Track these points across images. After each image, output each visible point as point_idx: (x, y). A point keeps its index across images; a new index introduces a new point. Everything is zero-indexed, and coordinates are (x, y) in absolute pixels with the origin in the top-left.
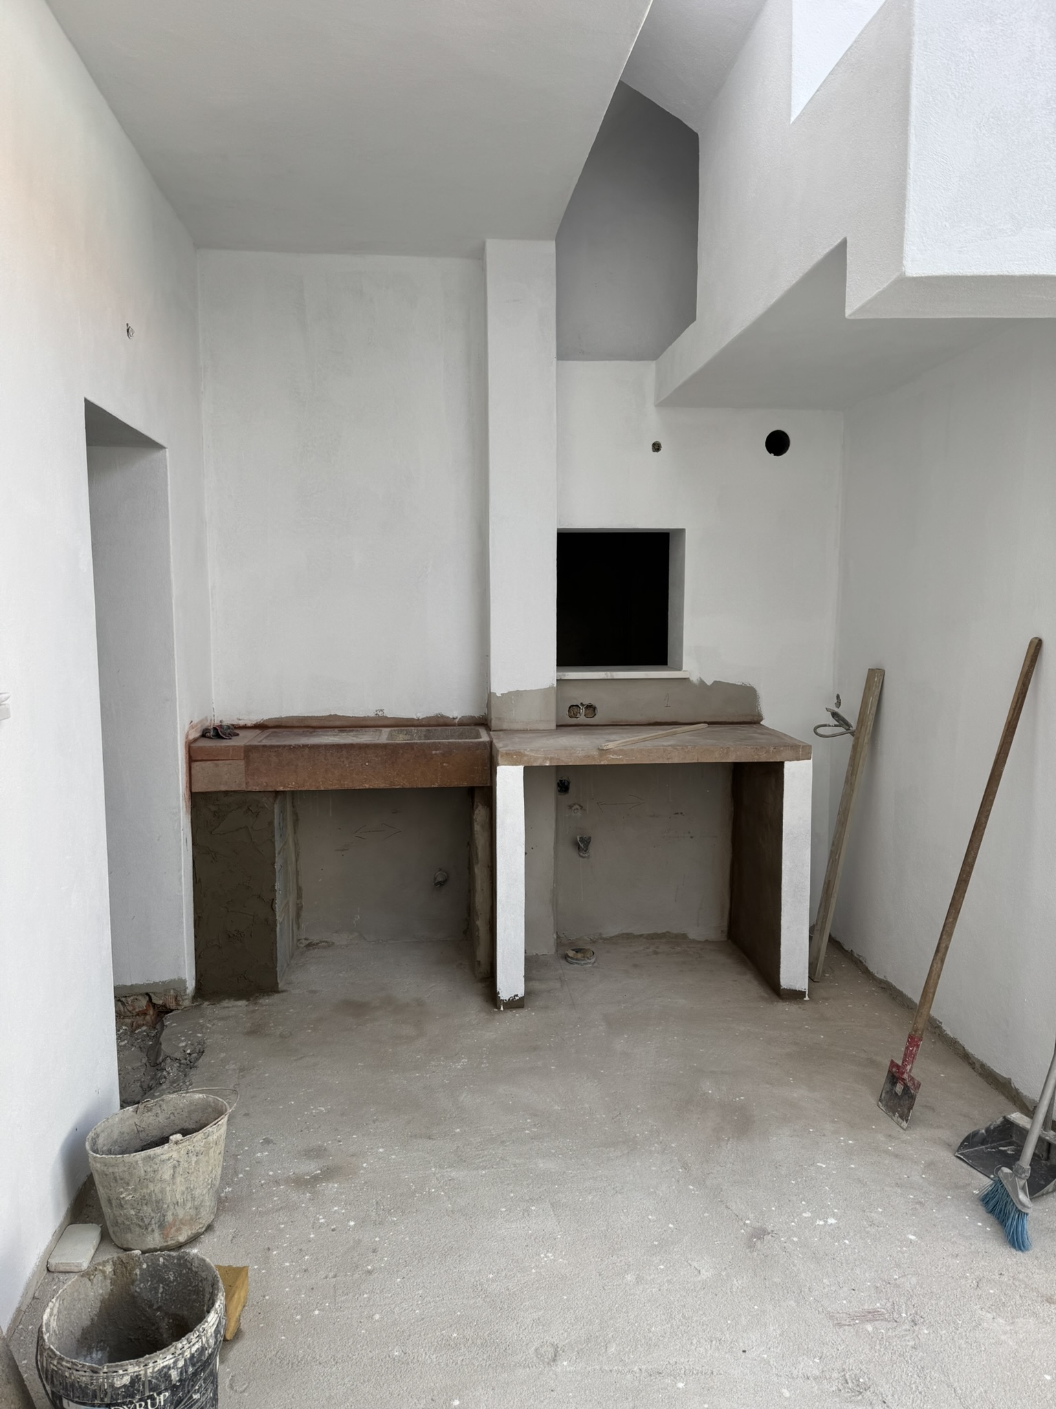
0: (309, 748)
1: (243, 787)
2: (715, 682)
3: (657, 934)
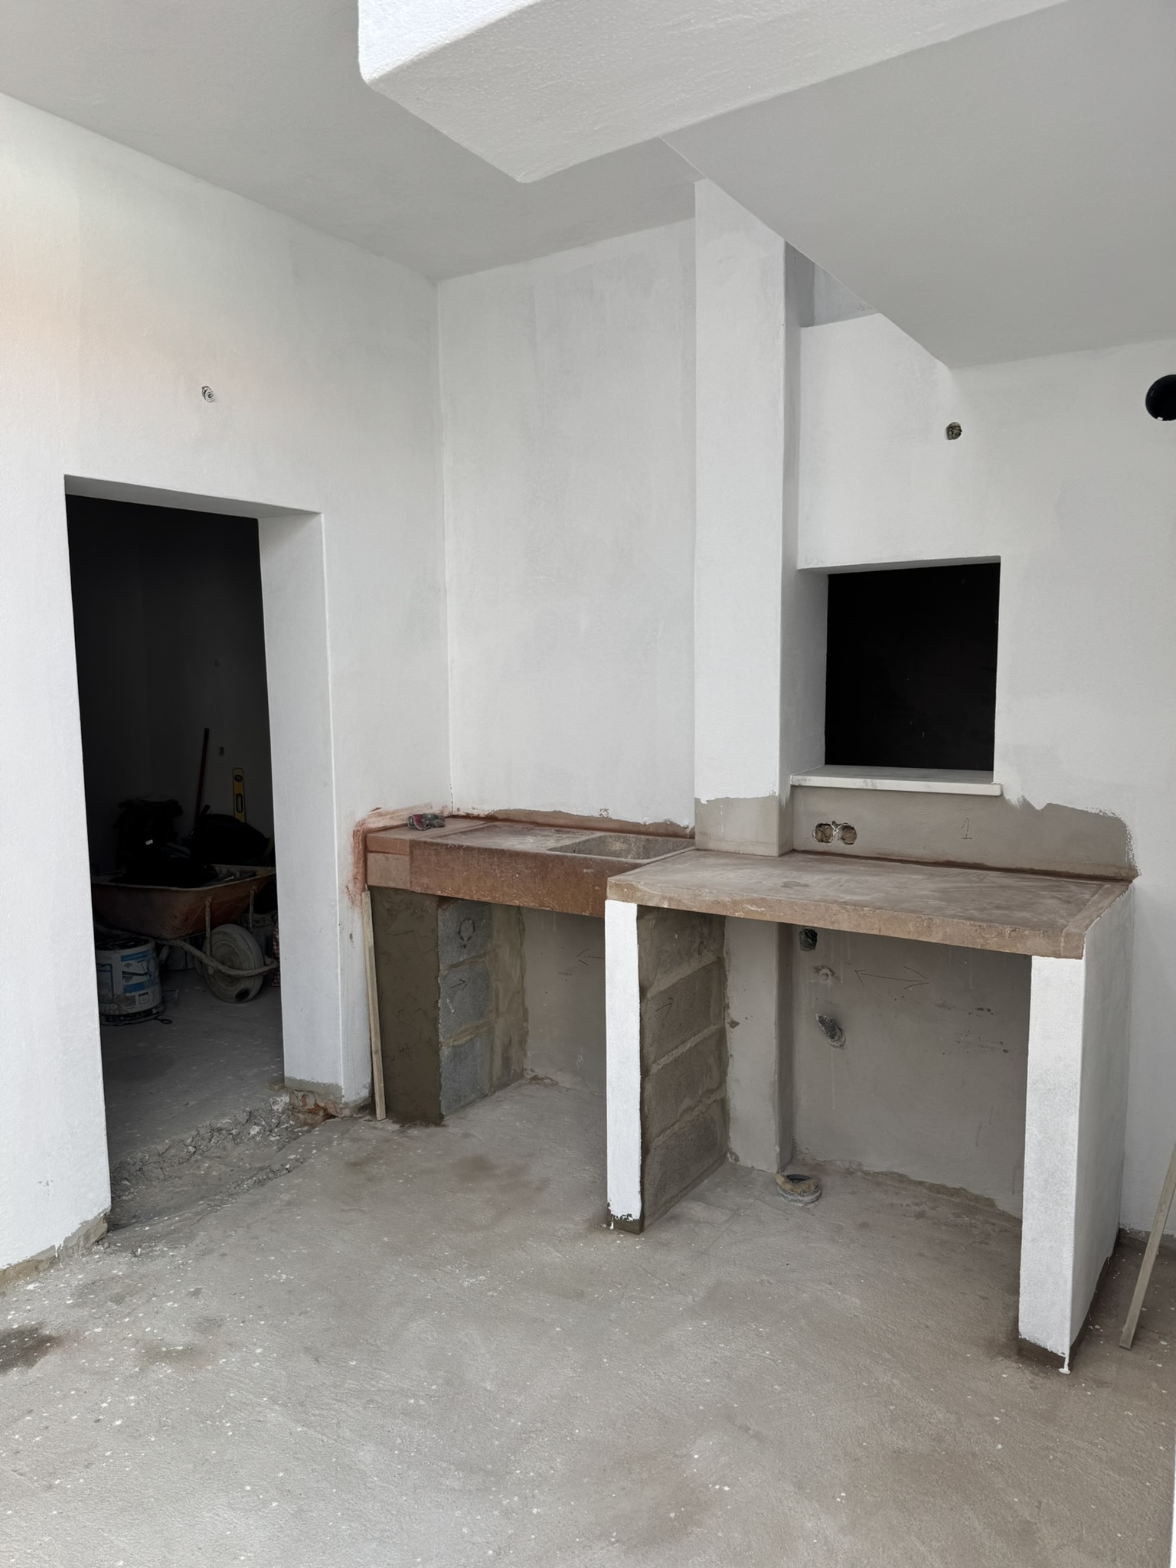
0: (464, 849)
1: (408, 886)
2: (1050, 806)
3: (946, 1188)
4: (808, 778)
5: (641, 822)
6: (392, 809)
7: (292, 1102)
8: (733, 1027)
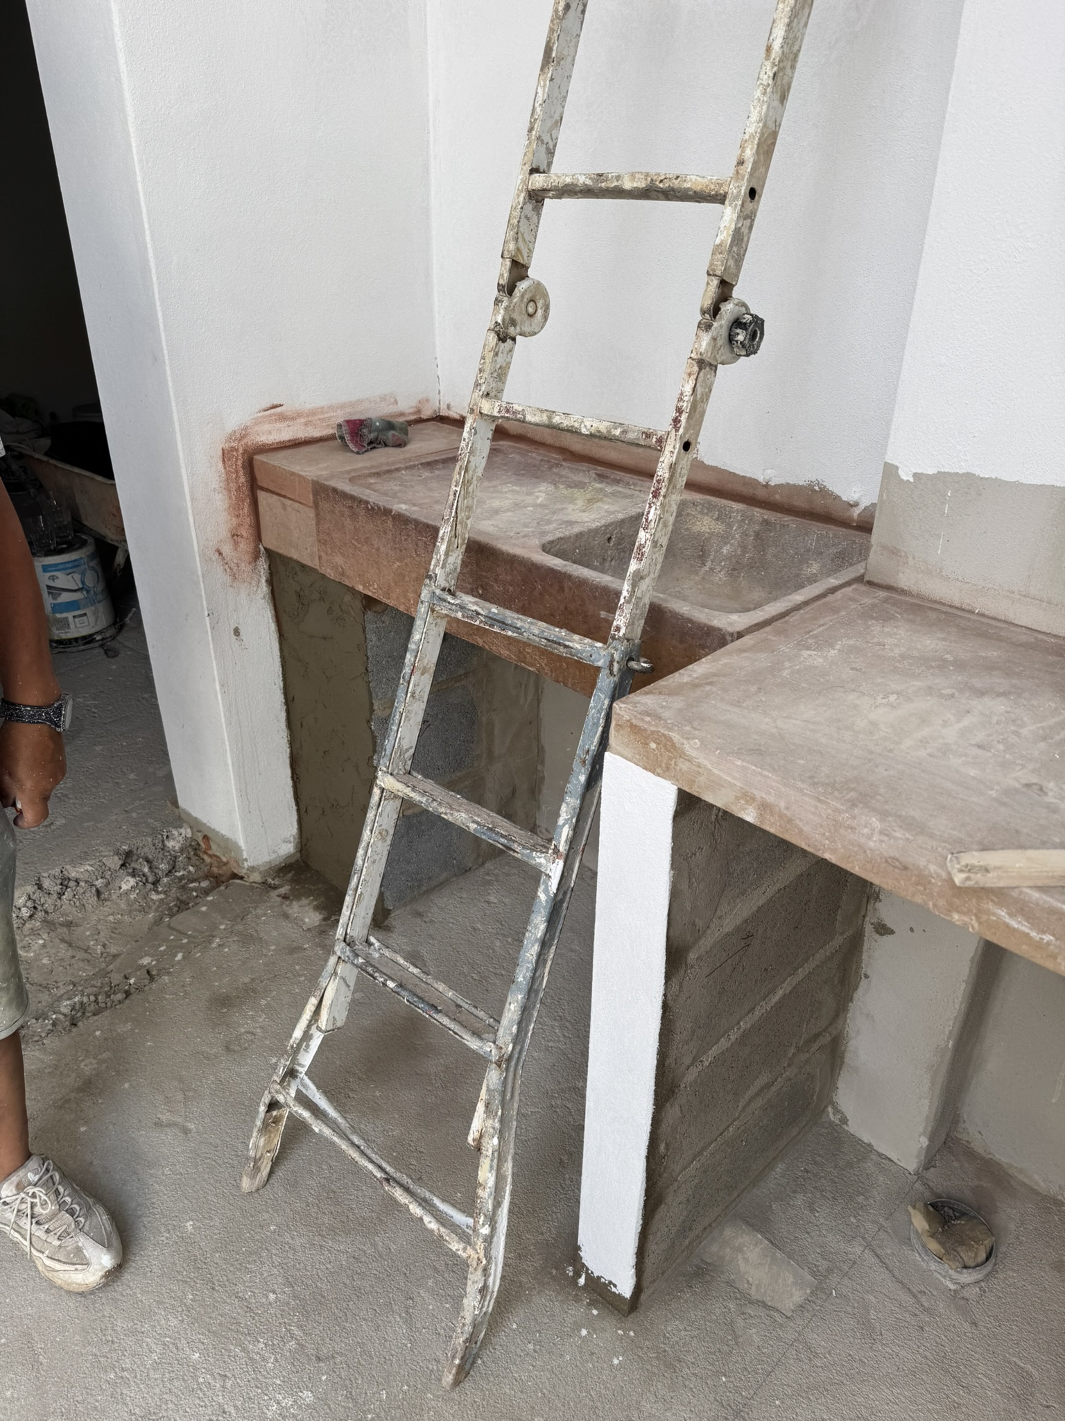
1: (316, 564)
5: (761, 479)
6: (309, 406)
7: (195, 837)
8: (881, 935)
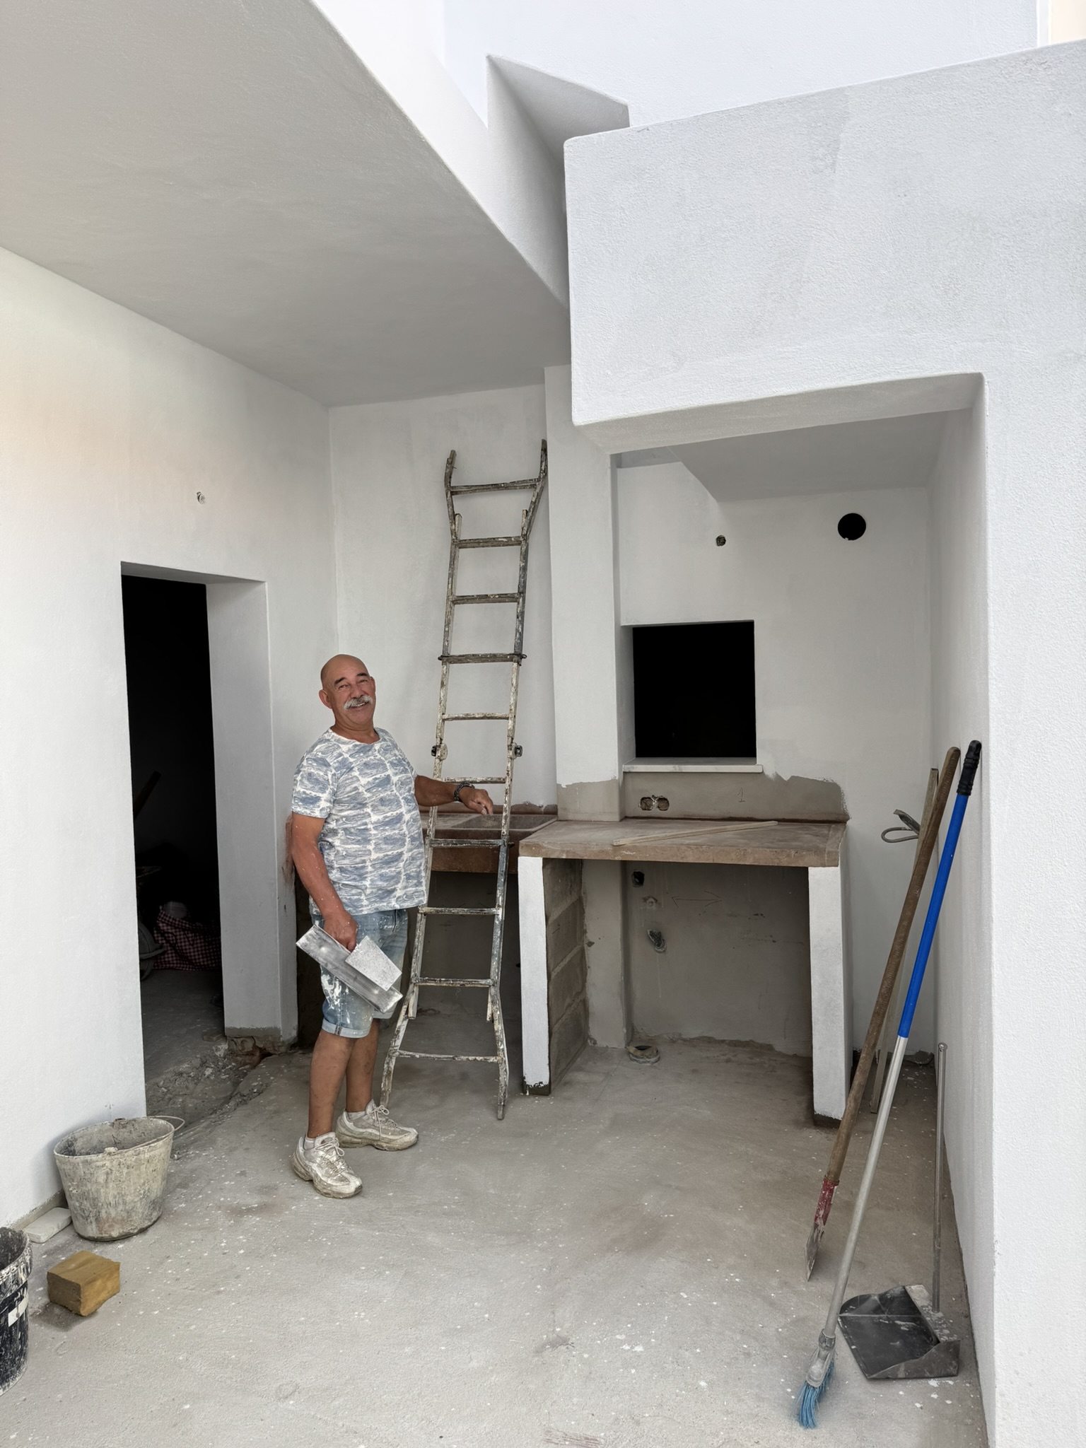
2: (793, 777)
3: (740, 1042)
4: (635, 766)
7: (231, 1048)
8: (590, 946)
